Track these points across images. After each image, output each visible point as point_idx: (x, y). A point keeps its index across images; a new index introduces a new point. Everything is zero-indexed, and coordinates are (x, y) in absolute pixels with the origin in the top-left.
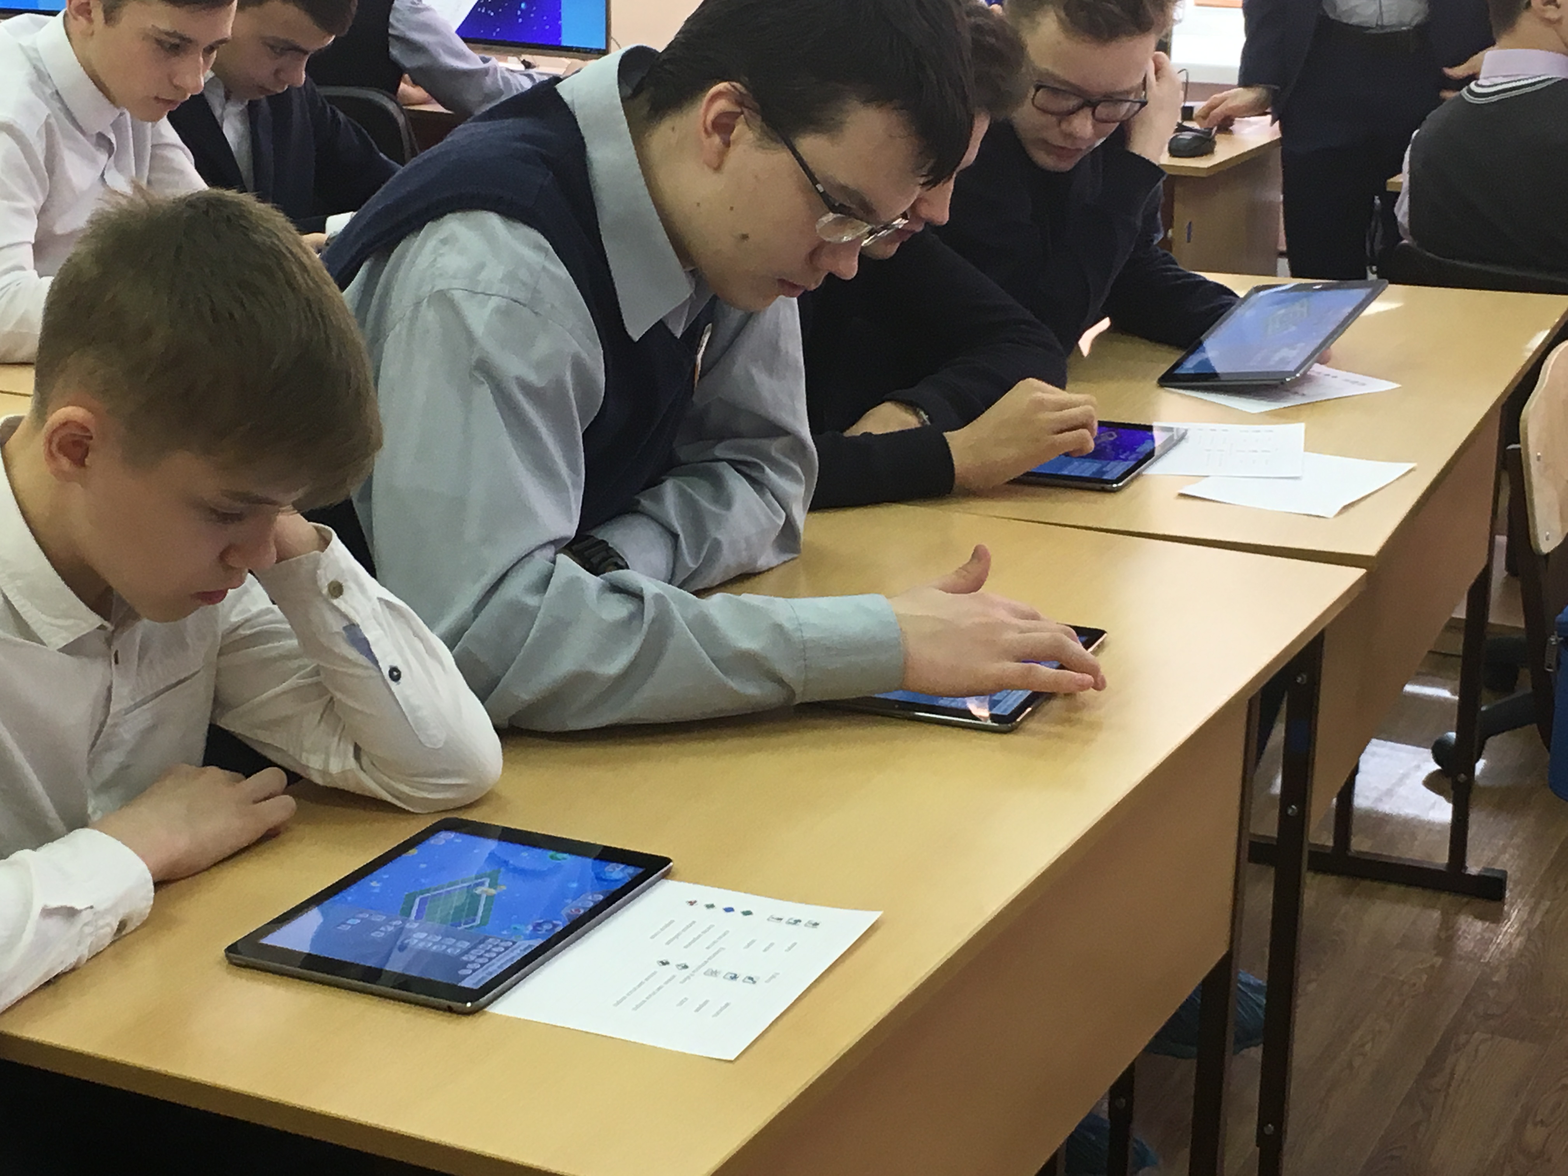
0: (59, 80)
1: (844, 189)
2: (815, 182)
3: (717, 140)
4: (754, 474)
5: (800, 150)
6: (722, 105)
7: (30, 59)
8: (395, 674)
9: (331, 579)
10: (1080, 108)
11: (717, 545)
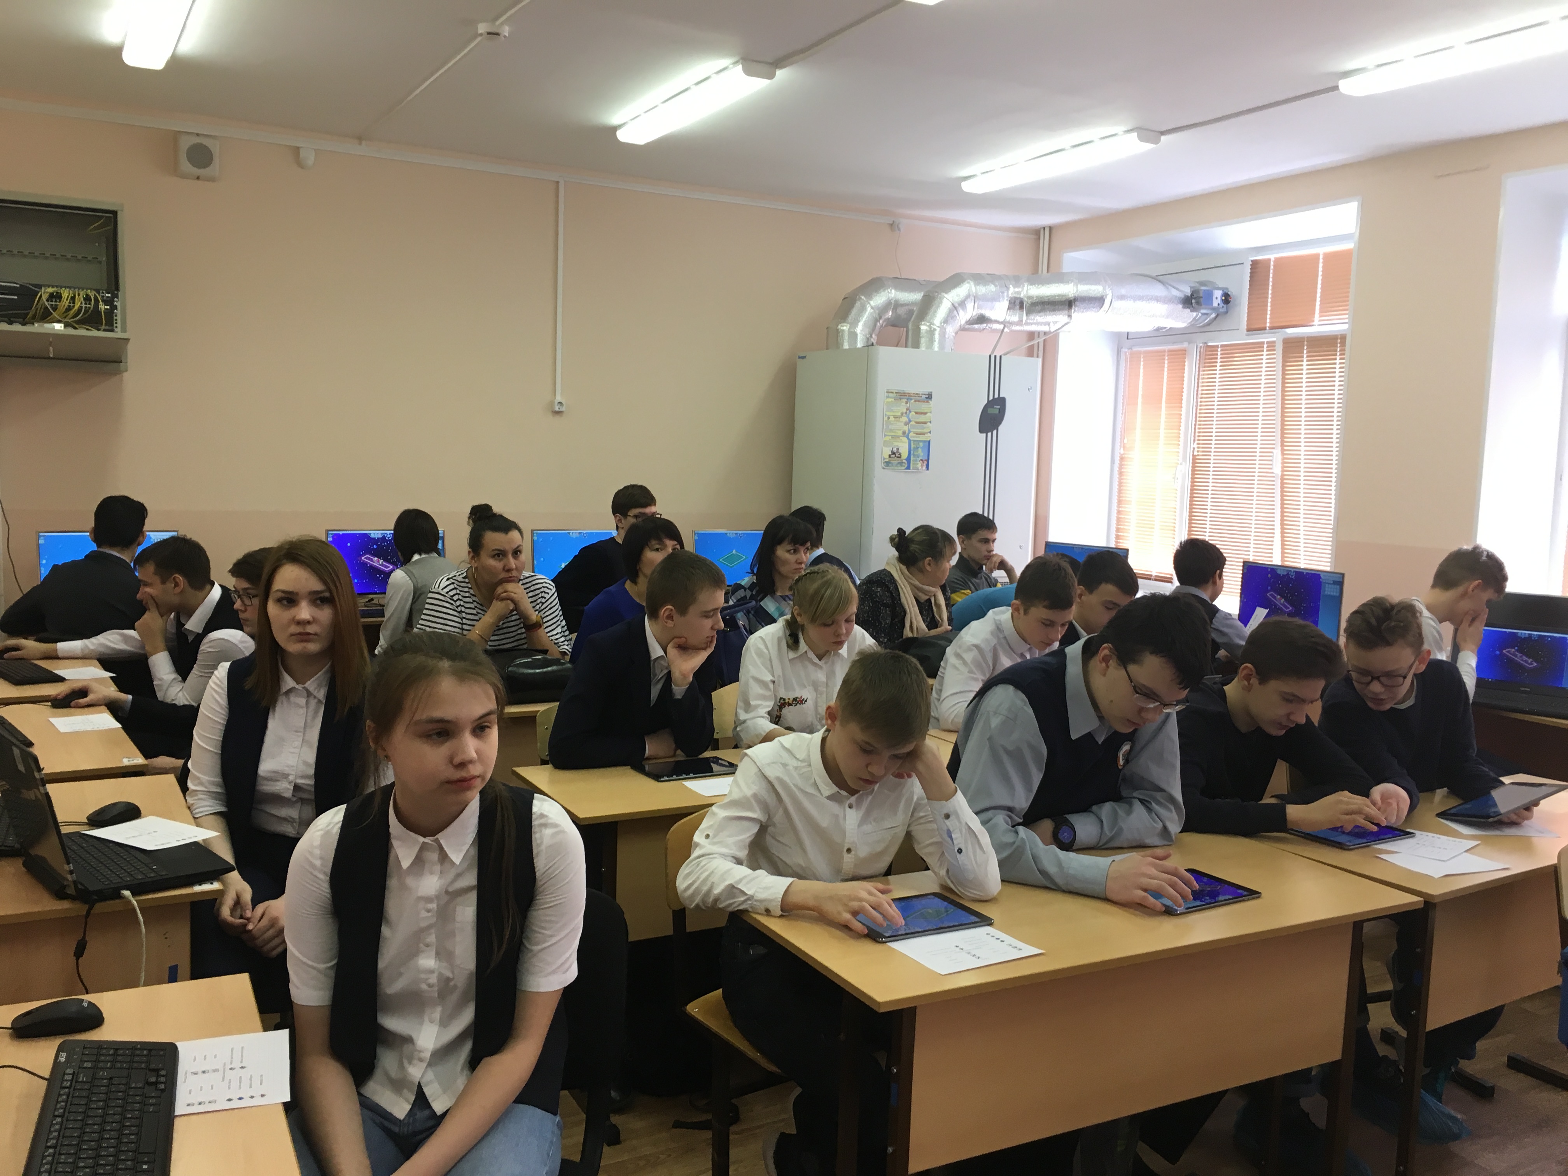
0: (1006, 633)
1: (1144, 685)
2: (1131, 682)
3: (1104, 665)
4: (1149, 805)
5: (1128, 669)
6: (1106, 652)
7: (996, 623)
8: (960, 851)
9: (945, 812)
10: (1372, 681)
11: (1121, 830)
